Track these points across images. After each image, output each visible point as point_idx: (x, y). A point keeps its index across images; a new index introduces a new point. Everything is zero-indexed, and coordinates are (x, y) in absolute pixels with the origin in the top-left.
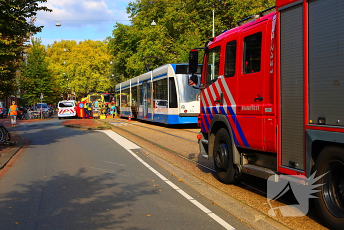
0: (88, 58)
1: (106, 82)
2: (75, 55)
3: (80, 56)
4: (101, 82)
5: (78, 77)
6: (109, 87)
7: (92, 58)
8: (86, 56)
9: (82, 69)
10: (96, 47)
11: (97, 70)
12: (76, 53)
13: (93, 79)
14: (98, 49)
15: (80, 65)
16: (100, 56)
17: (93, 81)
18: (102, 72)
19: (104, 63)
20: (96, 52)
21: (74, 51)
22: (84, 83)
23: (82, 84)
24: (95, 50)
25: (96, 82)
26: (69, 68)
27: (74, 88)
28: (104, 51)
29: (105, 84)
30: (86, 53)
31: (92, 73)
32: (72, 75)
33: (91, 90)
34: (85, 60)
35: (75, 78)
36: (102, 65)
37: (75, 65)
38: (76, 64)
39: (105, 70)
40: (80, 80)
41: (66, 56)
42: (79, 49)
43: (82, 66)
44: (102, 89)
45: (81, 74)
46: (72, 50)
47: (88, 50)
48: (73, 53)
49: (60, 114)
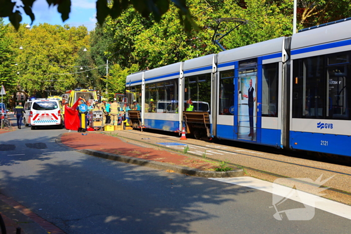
0: (44, 47)
1: (67, 77)
2: (28, 42)
3: (35, 43)
4: (61, 78)
5: (31, 70)
6: (71, 84)
7: (50, 46)
8: (42, 44)
9: (37, 61)
10: (55, 33)
11: (55, 62)
12: (29, 39)
13: (50, 73)
14: (58, 35)
15: (34, 55)
16: (60, 44)
17: (50, 76)
18: (63, 65)
19: (65, 53)
20: (55, 39)
21: (27, 36)
22: (39, 78)
23: (36, 80)
24: (54, 36)
25: (54, 77)
26: (21, 58)
27: (26, 84)
28: (64, 38)
29: (66, 80)
30: (42, 40)
31: (50, 66)
32: (24, 67)
33: (48, 87)
34: (40, 48)
35: (28, 71)
36: (62, 55)
37: (28, 55)
38: (30, 53)
39: (66, 63)
40: (33, 74)
41: (16, 43)
42: (33, 34)
43: (37, 56)
44: (62, 86)
45: (36, 66)
46: (24, 35)
47: (45, 36)
48: (25, 39)
49: (34, 121)
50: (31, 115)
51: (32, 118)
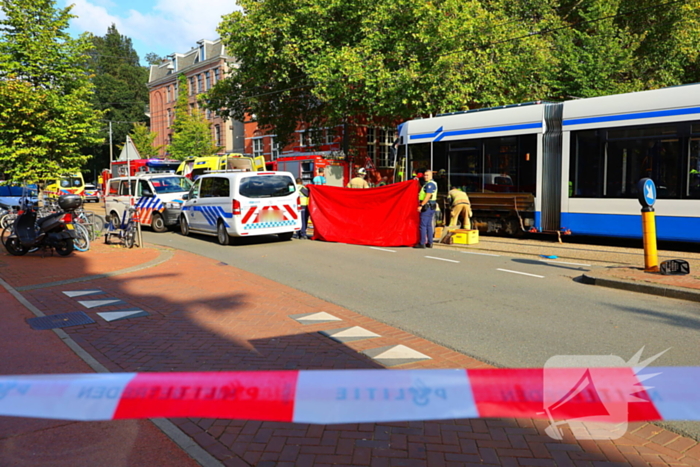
49: (245, 225)
50: (237, 210)
51: (238, 219)
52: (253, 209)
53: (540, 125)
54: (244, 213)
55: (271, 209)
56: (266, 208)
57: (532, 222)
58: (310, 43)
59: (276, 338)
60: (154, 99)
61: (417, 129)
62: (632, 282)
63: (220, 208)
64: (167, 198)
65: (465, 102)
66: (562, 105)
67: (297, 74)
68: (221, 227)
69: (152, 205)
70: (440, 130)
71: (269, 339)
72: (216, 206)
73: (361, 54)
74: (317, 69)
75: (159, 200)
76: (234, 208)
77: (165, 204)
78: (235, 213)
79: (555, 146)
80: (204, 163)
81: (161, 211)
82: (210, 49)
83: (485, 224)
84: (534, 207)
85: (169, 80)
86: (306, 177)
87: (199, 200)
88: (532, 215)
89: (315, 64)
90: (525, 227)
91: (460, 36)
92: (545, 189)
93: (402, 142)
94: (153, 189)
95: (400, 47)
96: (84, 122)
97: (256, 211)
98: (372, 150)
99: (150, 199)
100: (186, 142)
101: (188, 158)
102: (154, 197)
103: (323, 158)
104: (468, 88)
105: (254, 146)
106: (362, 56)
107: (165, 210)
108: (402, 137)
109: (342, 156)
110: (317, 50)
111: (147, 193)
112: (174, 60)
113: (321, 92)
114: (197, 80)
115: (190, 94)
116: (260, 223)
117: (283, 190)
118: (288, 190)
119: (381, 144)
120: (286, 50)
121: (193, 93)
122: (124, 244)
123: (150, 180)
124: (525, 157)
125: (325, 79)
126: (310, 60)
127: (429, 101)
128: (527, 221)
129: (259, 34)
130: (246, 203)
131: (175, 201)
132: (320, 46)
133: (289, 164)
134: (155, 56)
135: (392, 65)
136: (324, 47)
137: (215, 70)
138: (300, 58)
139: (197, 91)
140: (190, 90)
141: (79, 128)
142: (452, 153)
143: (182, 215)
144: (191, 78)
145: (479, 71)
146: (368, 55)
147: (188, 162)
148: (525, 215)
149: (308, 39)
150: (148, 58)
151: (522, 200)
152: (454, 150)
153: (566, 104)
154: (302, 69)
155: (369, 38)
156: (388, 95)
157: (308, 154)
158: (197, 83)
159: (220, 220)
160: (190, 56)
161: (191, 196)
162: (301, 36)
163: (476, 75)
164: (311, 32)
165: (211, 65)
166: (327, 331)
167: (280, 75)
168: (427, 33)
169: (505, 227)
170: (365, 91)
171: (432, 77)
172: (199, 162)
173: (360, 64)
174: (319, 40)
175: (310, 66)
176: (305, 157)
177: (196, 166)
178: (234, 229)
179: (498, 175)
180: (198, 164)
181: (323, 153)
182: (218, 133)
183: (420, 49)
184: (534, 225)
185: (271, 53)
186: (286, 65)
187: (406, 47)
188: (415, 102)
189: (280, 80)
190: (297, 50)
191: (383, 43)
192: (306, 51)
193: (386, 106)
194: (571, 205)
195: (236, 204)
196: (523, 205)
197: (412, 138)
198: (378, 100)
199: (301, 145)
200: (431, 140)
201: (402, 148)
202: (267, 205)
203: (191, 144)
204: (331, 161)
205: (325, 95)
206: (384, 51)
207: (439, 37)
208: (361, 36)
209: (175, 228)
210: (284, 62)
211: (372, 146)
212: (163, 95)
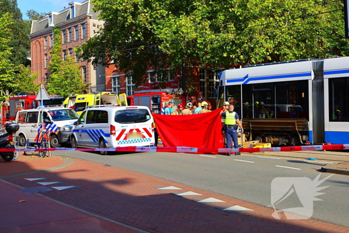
49: (118, 141)
50: (113, 132)
51: (114, 138)
52: (123, 131)
53: (310, 74)
54: (118, 134)
55: (135, 131)
56: (131, 131)
57: (307, 138)
58: (157, 13)
59: (149, 196)
60: (34, 46)
61: (232, 76)
62: (344, 170)
63: (101, 130)
64: (60, 124)
65: (268, 54)
66: (323, 61)
67: (148, 34)
68: (102, 143)
69: (50, 129)
70: (247, 77)
71: (146, 196)
72: (98, 129)
73: (194, 21)
74: (162, 31)
75: (55, 125)
76: (111, 130)
77: (60, 128)
78: (112, 134)
79: (319, 88)
80: (83, 99)
81: (56, 133)
82: (79, 9)
83: (277, 139)
84: (308, 128)
85: (47, 32)
86: (155, 107)
87: (85, 125)
88: (307, 133)
89: (161, 27)
90: (303, 141)
91: (263, 9)
92: (315, 116)
93: (222, 84)
94: (51, 118)
95: (221, 17)
96: (6, 73)
97: (126, 132)
98: (204, 85)
99: (49, 125)
100: (62, 81)
101: (71, 95)
102: (52, 123)
103: (167, 93)
104: (270, 45)
105: (113, 83)
106: (194, 22)
107: (60, 132)
108: (222, 81)
109: (181, 92)
110: (163, 17)
111: (47, 120)
112: (50, 17)
113: (166, 47)
114: (68, 32)
115: (63, 43)
116: (128, 140)
117: (142, 118)
118: (146, 118)
119: (210, 80)
120: (141, 18)
121: (65, 42)
122: (39, 155)
123: (49, 112)
124: (302, 95)
125: (168, 39)
126: (157, 24)
127: (242, 55)
128: (304, 137)
129: (121, 7)
130: (119, 127)
131: (66, 126)
132: (165, 15)
133: (142, 98)
134: (34, 12)
135: (216, 29)
136: (168, 15)
137: (83, 24)
138: (150, 23)
139: (69, 41)
140: (63, 40)
141: (3, 78)
142: (255, 93)
143: (73, 135)
144: (64, 31)
145: (277, 32)
146: (199, 21)
147: (71, 98)
148: (302, 133)
149: (156, 10)
150: (29, 14)
151: (300, 124)
152: (256, 90)
153: (326, 61)
154: (152, 30)
155: (199, 10)
156: (213, 49)
157: (157, 91)
158: (68, 34)
159: (101, 139)
160: (63, 13)
161: (79, 122)
162: (151, 8)
163: (276, 35)
164: (158, 5)
165: (79, 21)
166: (175, 193)
167: (136, 35)
168: (239, 7)
169: (290, 142)
170: (197, 47)
171: (244, 38)
172: (80, 98)
173: (193, 28)
174: (164, 11)
175: (157, 28)
176: (154, 93)
177: (77, 101)
178: (111, 144)
179: (291, 106)
180: (79, 99)
181: (168, 90)
182: (85, 72)
183: (234, 18)
184: (308, 140)
185: (130, 20)
186: (141, 28)
187: (225, 16)
188: (232, 56)
189: (136, 39)
190: (148, 17)
191: (209, 13)
192: (155, 19)
193: (212, 57)
194: (331, 127)
195: (112, 128)
196: (301, 127)
197: (228, 81)
198: (206, 53)
199: (149, 82)
200: (241, 83)
201: (221, 88)
202: (132, 128)
203: (66, 82)
204: (174, 97)
205: (169, 50)
206: (210, 19)
207: (248, 10)
208: (193, 8)
209: (67, 145)
210: (138, 26)
211: (204, 82)
212: (42, 44)
